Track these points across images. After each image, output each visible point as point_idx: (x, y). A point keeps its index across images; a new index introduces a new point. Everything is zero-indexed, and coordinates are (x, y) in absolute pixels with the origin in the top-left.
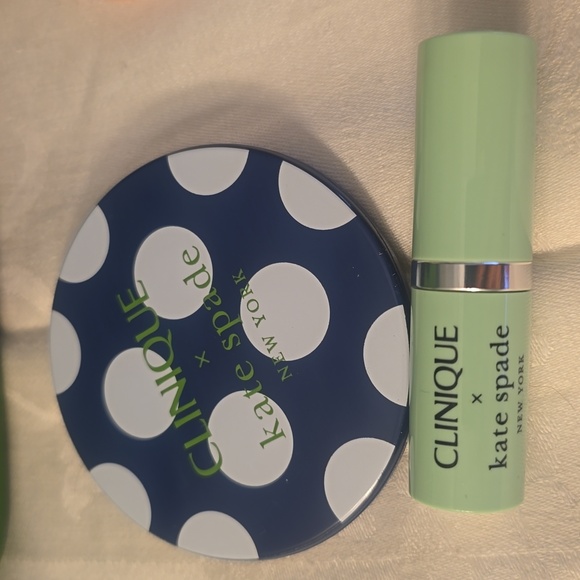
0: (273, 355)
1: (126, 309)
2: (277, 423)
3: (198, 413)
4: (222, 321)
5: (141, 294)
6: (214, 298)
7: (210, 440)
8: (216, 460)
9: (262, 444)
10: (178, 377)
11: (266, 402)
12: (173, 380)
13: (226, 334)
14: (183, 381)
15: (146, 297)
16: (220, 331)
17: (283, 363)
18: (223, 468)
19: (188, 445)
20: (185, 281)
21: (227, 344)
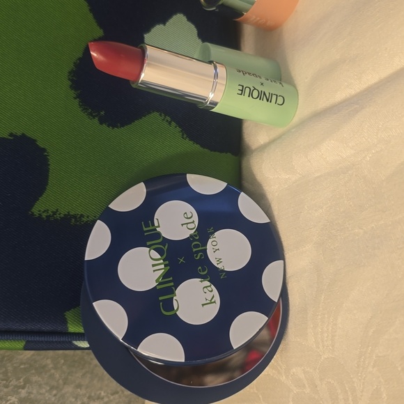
0: (219, 266)
1: (145, 229)
2: (213, 297)
3: (172, 284)
4: (196, 246)
5: (156, 224)
6: (196, 236)
7: (175, 298)
8: (175, 308)
9: (203, 305)
10: (165, 266)
11: (210, 286)
12: (163, 266)
13: (197, 252)
14: (169, 267)
15: (159, 226)
16: (194, 250)
17: (223, 271)
18: (177, 313)
19: (161, 298)
20: (182, 225)
21: (196, 257)
